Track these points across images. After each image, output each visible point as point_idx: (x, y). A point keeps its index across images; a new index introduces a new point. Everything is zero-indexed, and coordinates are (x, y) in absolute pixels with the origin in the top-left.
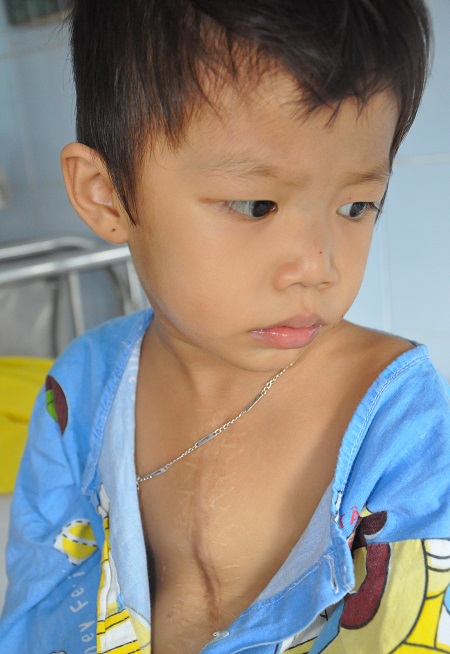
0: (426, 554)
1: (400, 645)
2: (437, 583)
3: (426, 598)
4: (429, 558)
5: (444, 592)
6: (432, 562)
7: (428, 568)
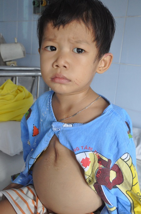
0: (123, 160)
1: (133, 180)
2: (129, 163)
3: (130, 167)
4: (124, 160)
5: (132, 163)
6: (125, 160)
7: (125, 162)
